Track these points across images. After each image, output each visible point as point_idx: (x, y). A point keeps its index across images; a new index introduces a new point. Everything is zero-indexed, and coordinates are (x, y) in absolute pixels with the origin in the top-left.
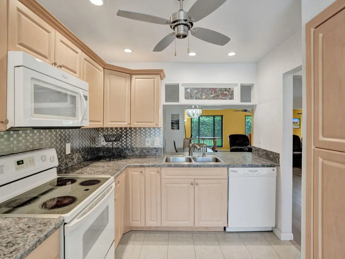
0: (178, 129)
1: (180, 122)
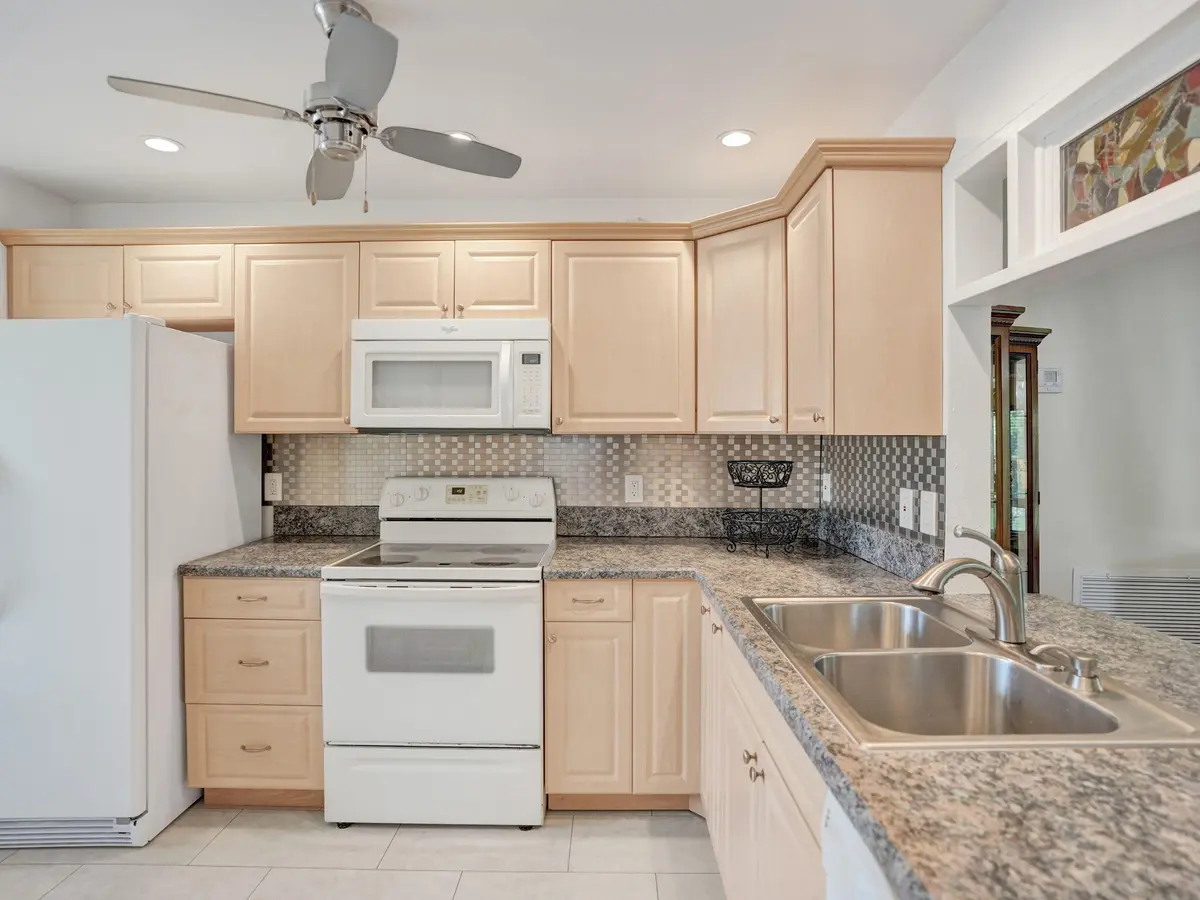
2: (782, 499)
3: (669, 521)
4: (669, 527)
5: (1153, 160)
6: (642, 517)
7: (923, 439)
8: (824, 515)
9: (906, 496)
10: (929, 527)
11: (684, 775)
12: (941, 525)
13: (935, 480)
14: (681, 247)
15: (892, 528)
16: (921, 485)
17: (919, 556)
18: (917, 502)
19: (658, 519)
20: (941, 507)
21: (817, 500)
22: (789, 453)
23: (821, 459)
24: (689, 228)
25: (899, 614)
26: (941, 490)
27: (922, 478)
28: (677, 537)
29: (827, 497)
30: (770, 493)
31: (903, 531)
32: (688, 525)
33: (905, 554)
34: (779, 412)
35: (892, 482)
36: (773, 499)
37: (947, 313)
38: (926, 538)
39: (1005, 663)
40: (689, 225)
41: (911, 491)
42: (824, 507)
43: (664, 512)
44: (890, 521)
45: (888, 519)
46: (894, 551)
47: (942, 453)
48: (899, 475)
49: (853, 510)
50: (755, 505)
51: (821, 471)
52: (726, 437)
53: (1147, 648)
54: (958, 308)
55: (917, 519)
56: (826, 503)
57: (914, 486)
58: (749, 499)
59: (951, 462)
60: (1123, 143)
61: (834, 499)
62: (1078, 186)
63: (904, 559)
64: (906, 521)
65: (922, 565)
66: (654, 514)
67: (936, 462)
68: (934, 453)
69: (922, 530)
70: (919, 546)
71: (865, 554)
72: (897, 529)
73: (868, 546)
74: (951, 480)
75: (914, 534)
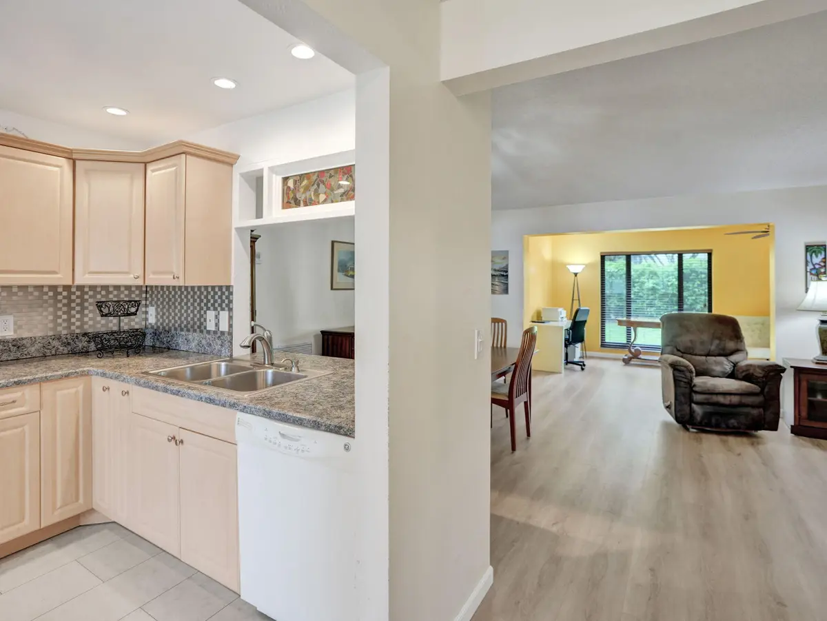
0: (506, 291)
1: (510, 273)
2: (111, 325)
3: (37, 346)
4: (38, 350)
5: (311, 195)
6: (13, 346)
7: (220, 288)
8: (149, 331)
9: (211, 315)
10: (224, 327)
11: (81, 501)
12: (231, 326)
13: (228, 305)
14: (63, 162)
15: (201, 332)
16: (219, 309)
17: (219, 342)
18: (217, 317)
19: (28, 345)
20: (231, 318)
21: (144, 323)
22: (137, 296)
23: (146, 299)
24: (71, 151)
25: (219, 367)
26: (230, 310)
27: (220, 305)
28: (45, 356)
29: (152, 320)
30: (125, 320)
31: (209, 332)
32: (54, 347)
33: (211, 342)
34: (140, 273)
35: (201, 309)
36: (127, 323)
37: (234, 232)
38: (223, 333)
39: (270, 371)
40: (72, 150)
41: (214, 312)
42: (150, 326)
43: (33, 340)
44: (201, 328)
45: (199, 327)
46: (204, 342)
47: (231, 293)
48: (206, 305)
49: (174, 325)
50: (115, 329)
51: (146, 306)
52: (108, 286)
53: (307, 359)
54: (238, 229)
55: (217, 325)
56: (150, 324)
57: (215, 309)
58: (112, 324)
59: (235, 297)
60: (302, 185)
61: (158, 320)
62: (288, 194)
63: (210, 345)
64: (211, 326)
65: (221, 345)
66: (24, 342)
67: (228, 297)
68: (227, 293)
69: (220, 330)
70: (219, 337)
71: (183, 347)
72: (205, 331)
73: (186, 342)
74: (235, 305)
75: (215, 332)
